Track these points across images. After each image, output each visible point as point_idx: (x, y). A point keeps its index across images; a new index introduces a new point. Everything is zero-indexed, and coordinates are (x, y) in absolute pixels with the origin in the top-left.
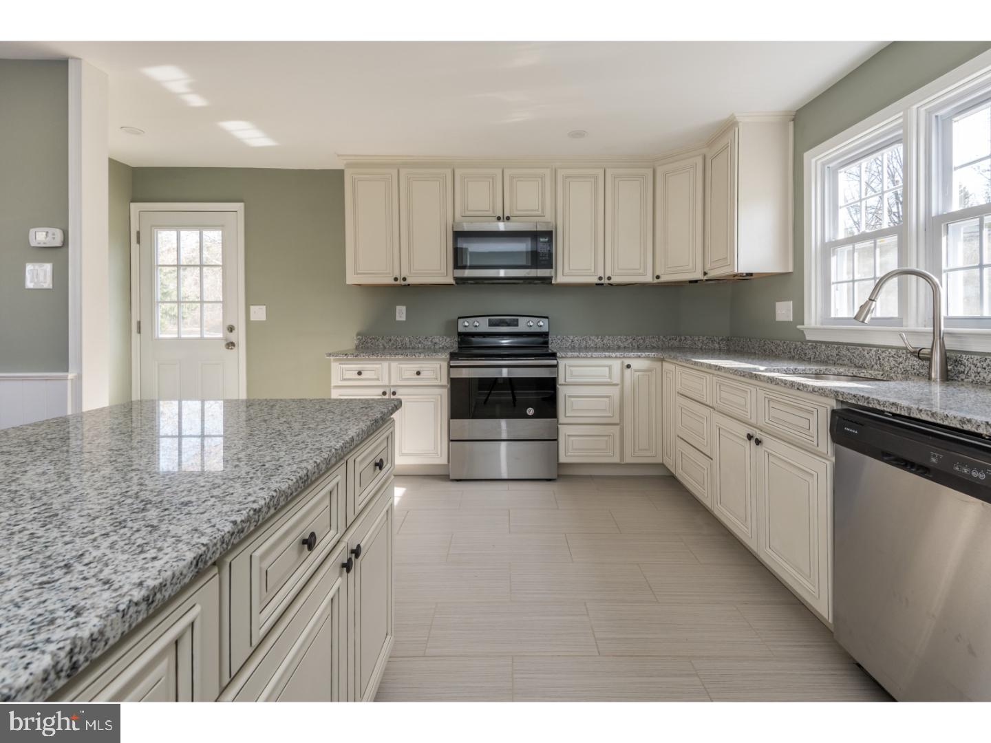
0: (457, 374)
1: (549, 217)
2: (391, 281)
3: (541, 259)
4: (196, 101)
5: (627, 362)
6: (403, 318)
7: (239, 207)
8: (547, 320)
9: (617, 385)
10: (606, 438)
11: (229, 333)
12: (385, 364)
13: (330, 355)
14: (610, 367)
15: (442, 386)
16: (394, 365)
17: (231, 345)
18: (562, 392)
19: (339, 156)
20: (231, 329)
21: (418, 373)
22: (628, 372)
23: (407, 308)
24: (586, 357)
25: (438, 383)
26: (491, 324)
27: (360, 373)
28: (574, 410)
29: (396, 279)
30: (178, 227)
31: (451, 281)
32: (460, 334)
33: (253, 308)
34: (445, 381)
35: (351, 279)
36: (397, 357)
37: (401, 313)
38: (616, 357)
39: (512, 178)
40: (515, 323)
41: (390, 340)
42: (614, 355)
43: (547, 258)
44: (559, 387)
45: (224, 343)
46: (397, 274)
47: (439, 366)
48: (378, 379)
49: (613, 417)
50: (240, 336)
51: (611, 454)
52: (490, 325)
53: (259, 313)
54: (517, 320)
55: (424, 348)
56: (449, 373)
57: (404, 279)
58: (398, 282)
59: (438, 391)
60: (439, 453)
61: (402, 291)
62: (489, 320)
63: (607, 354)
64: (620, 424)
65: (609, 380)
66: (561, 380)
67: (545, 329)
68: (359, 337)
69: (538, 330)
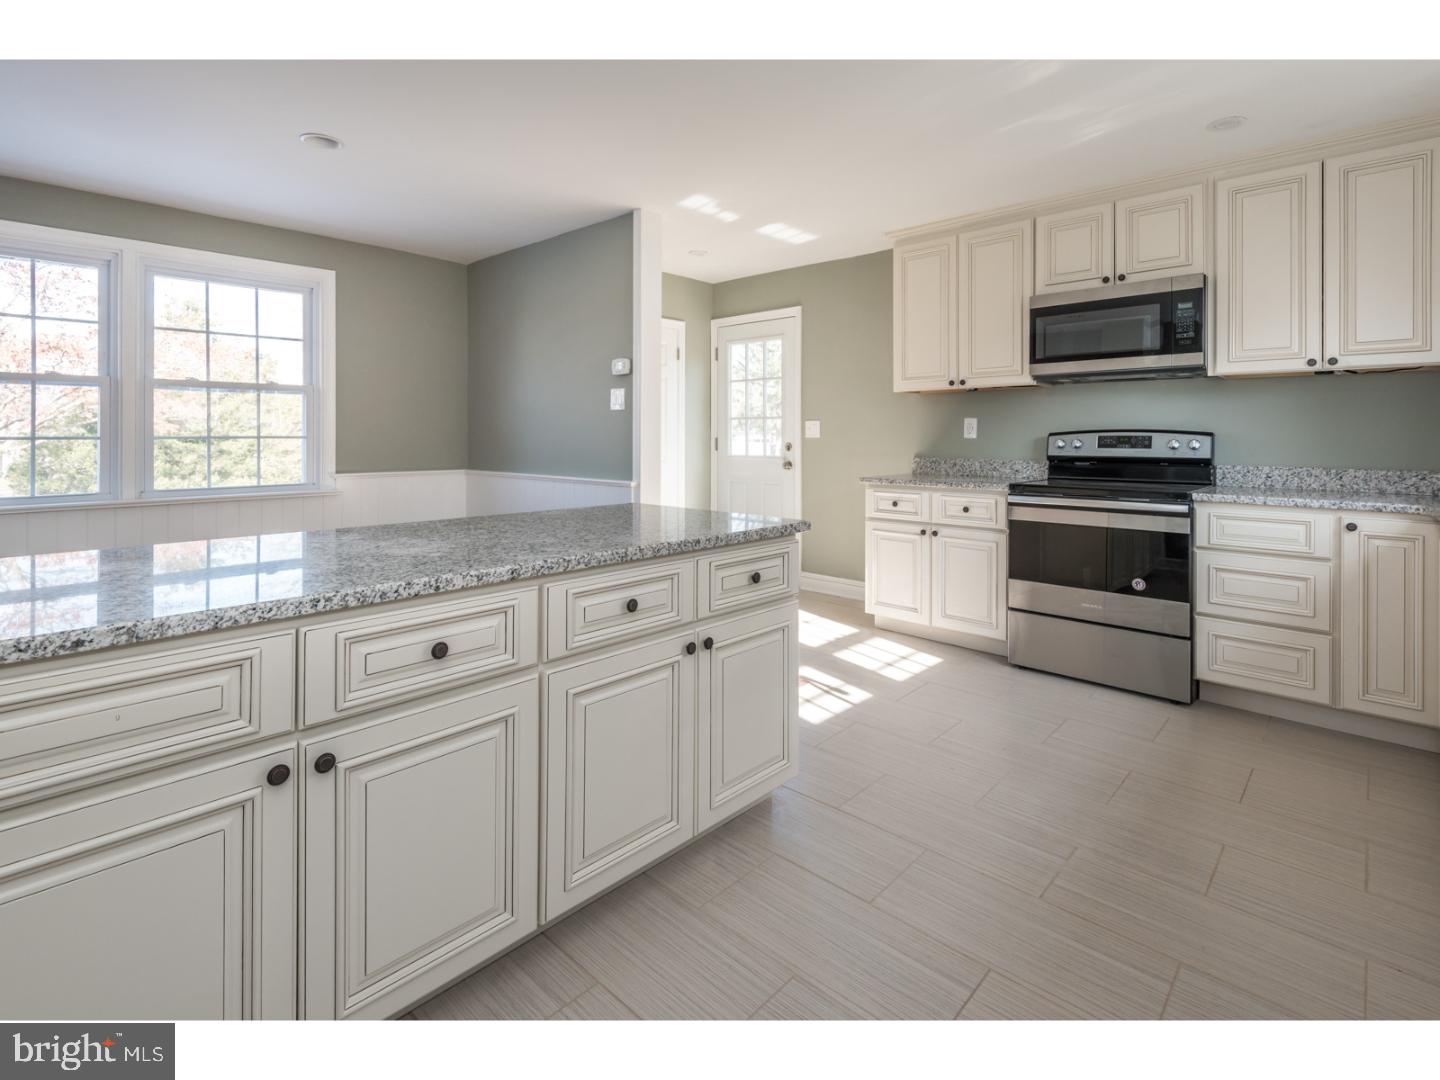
0: (1023, 515)
1: (1199, 266)
2: (946, 386)
3: (1179, 336)
4: (729, 217)
5: (1348, 518)
6: (974, 435)
7: (796, 311)
8: (1209, 438)
9: (1327, 560)
10: (1298, 655)
11: (787, 452)
12: (926, 495)
13: (863, 479)
14: (1307, 524)
15: (1000, 531)
16: (937, 496)
17: (788, 464)
18: (1203, 562)
19: (887, 234)
20: (789, 447)
21: (966, 510)
22: (1349, 538)
23: (979, 422)
24: (1254, 504)
25: (992, 525)
26: (1102, 444)
27: (895, 504)
28: (1226, 594)
29: (952, 383)
30: (746, 339)
31: (1028, 380)
32: (1051, 459)
33: (808, 424)
34: (1003, 524)
35: (900, 386)
36: (940, 485)
37: (971, 428)
38: (1321, 508)
39: (1131, 212)
40: (1147, 443)
41: (955, 464)
42: (1316, 504)
43: (1191, 334)
44: (1196, 550)
45: (782, 462)
46: (953, 377)
47: (993, 502)
48: (916, 513)
49: (1314, 617)
50: (796, 455)
51: (1308, 684)
52: (1100, 446)
53: (814, 429)
54: (1150, 438)
55: (1000, 477)
56: (1009, 512)
57: (963, 382)
58: (955, 387)
59: (992, 536)
60: (994, 621)
61: (966, 399)
62: (1100, 438)
63: (1300, 501)
64: (1333, 631)
65: (1305, 549)
66: (1200, 539)
67: (1205, 454)
68: (918, 459)
69: (1190, 455)
